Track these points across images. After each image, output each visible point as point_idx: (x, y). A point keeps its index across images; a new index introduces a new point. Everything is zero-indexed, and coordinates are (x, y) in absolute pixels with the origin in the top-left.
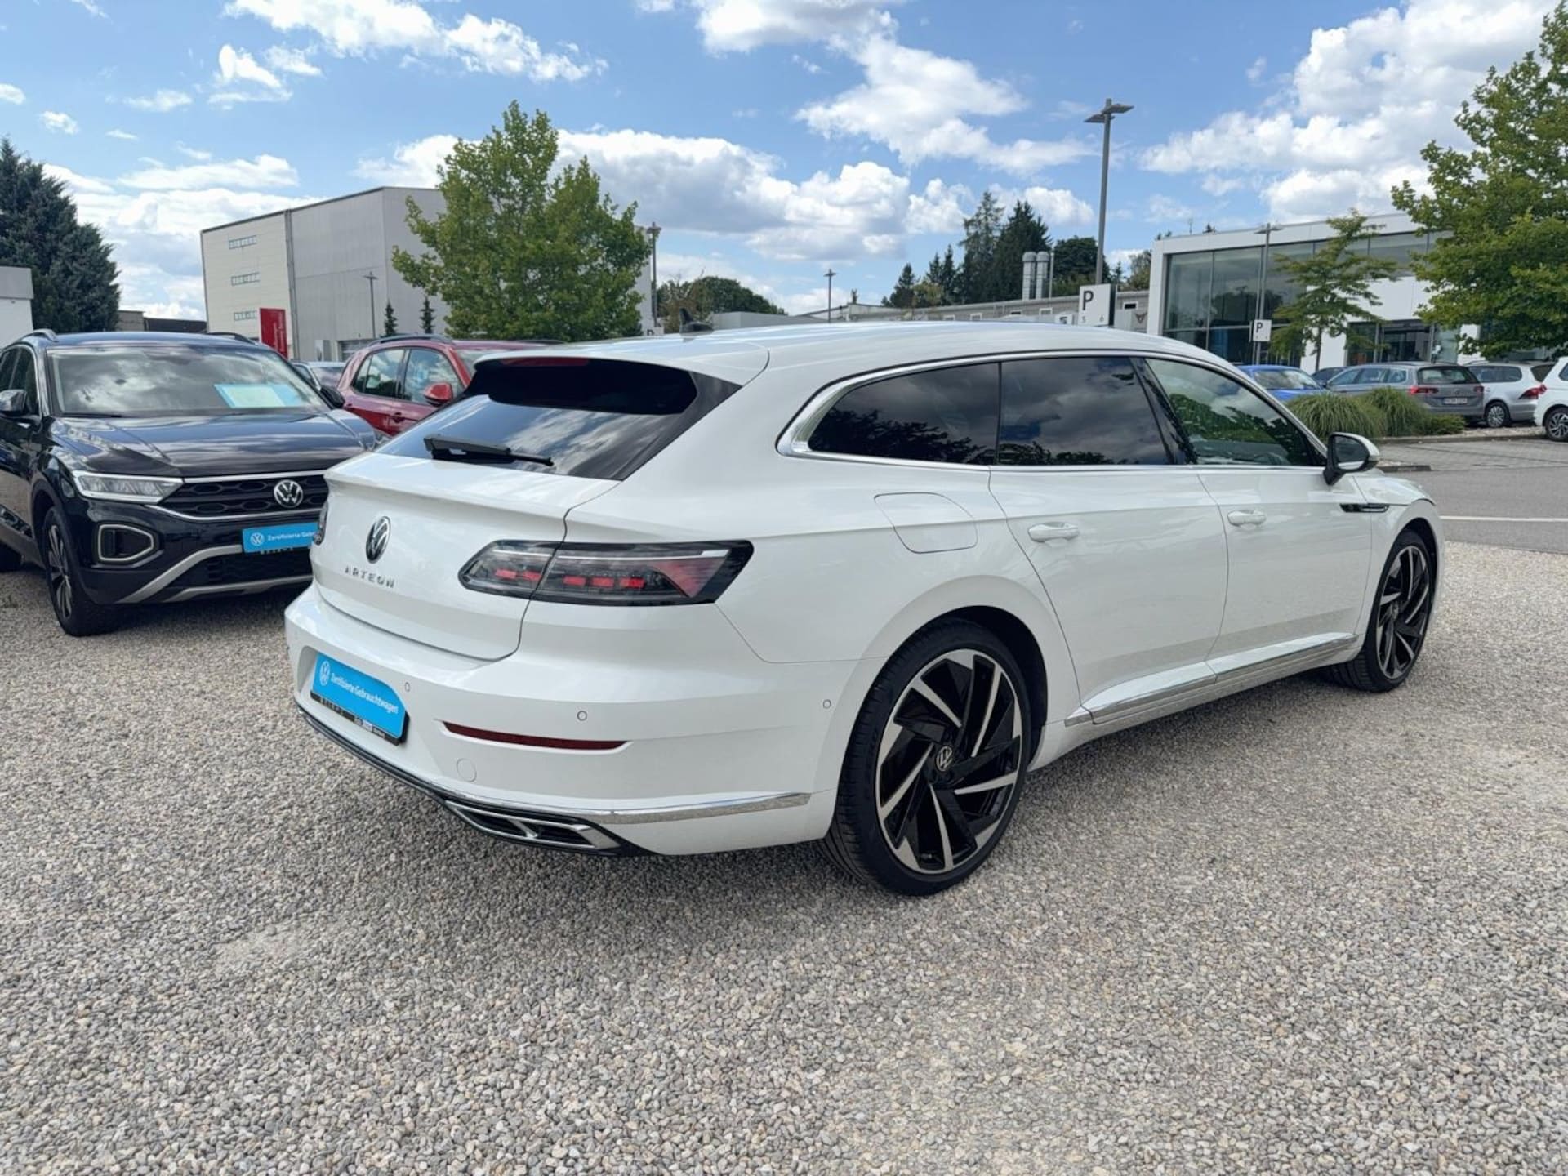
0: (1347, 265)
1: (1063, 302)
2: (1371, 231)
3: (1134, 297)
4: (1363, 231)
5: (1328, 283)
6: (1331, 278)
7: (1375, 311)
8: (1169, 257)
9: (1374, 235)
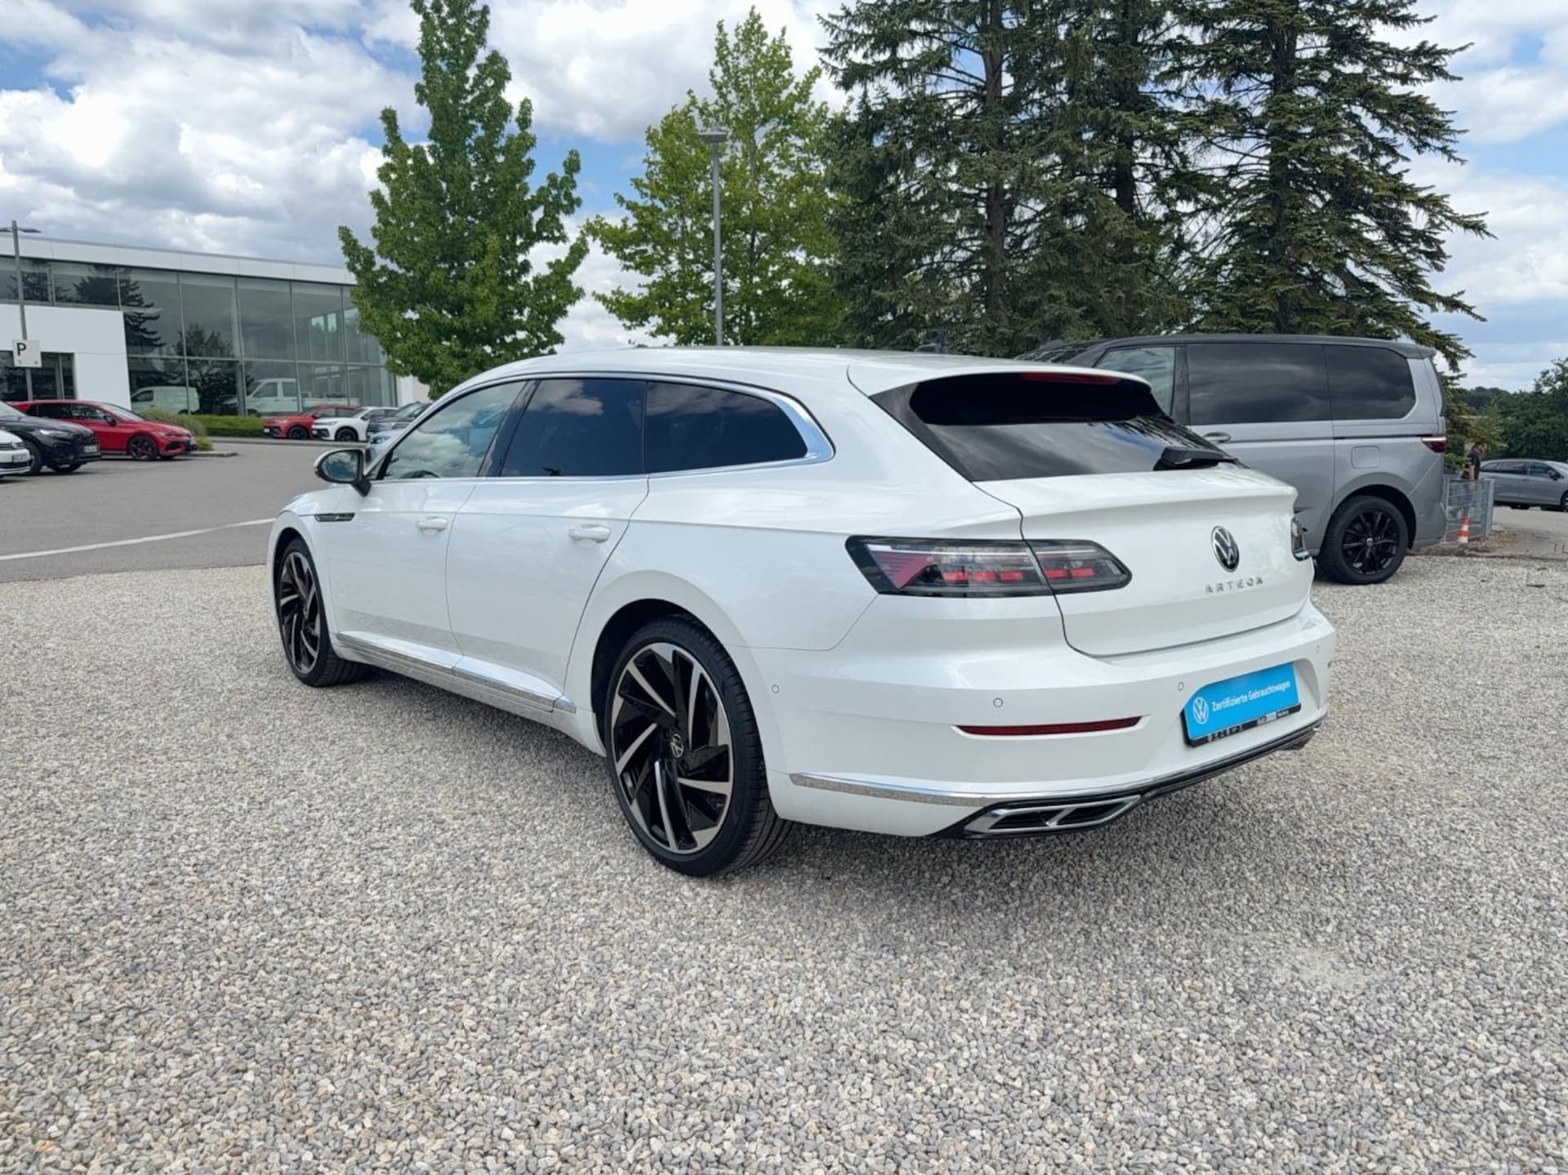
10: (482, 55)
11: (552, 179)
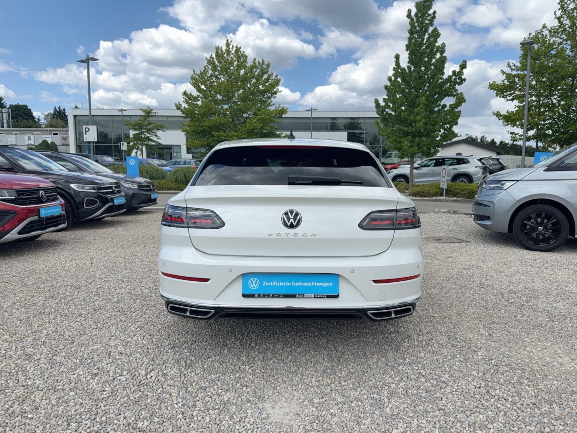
0: (148, 124)
1: (24, 130)
2: (154, 114)
3: (57, 131)
4: (152, 114)
5: (143, 130)
6: (143, 129)
7: (159, 141)
8: (75, 116)
9: (155, 116)
10: (431, 29)
11: (454, 72)
